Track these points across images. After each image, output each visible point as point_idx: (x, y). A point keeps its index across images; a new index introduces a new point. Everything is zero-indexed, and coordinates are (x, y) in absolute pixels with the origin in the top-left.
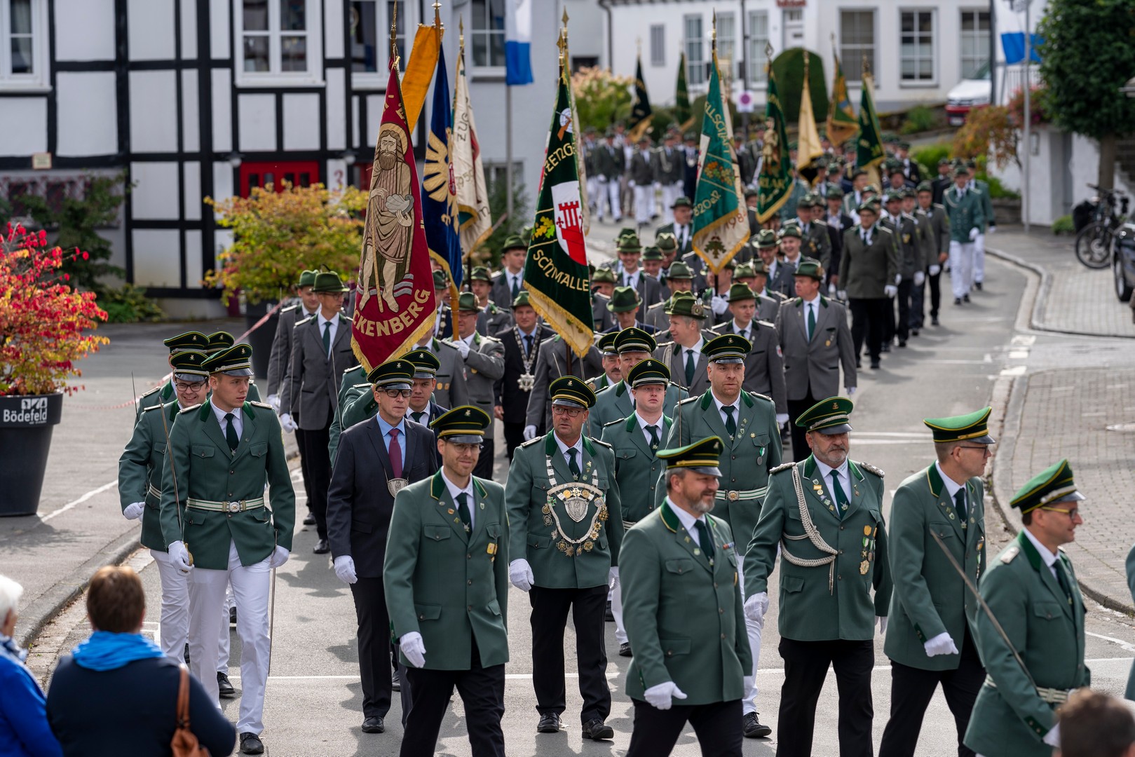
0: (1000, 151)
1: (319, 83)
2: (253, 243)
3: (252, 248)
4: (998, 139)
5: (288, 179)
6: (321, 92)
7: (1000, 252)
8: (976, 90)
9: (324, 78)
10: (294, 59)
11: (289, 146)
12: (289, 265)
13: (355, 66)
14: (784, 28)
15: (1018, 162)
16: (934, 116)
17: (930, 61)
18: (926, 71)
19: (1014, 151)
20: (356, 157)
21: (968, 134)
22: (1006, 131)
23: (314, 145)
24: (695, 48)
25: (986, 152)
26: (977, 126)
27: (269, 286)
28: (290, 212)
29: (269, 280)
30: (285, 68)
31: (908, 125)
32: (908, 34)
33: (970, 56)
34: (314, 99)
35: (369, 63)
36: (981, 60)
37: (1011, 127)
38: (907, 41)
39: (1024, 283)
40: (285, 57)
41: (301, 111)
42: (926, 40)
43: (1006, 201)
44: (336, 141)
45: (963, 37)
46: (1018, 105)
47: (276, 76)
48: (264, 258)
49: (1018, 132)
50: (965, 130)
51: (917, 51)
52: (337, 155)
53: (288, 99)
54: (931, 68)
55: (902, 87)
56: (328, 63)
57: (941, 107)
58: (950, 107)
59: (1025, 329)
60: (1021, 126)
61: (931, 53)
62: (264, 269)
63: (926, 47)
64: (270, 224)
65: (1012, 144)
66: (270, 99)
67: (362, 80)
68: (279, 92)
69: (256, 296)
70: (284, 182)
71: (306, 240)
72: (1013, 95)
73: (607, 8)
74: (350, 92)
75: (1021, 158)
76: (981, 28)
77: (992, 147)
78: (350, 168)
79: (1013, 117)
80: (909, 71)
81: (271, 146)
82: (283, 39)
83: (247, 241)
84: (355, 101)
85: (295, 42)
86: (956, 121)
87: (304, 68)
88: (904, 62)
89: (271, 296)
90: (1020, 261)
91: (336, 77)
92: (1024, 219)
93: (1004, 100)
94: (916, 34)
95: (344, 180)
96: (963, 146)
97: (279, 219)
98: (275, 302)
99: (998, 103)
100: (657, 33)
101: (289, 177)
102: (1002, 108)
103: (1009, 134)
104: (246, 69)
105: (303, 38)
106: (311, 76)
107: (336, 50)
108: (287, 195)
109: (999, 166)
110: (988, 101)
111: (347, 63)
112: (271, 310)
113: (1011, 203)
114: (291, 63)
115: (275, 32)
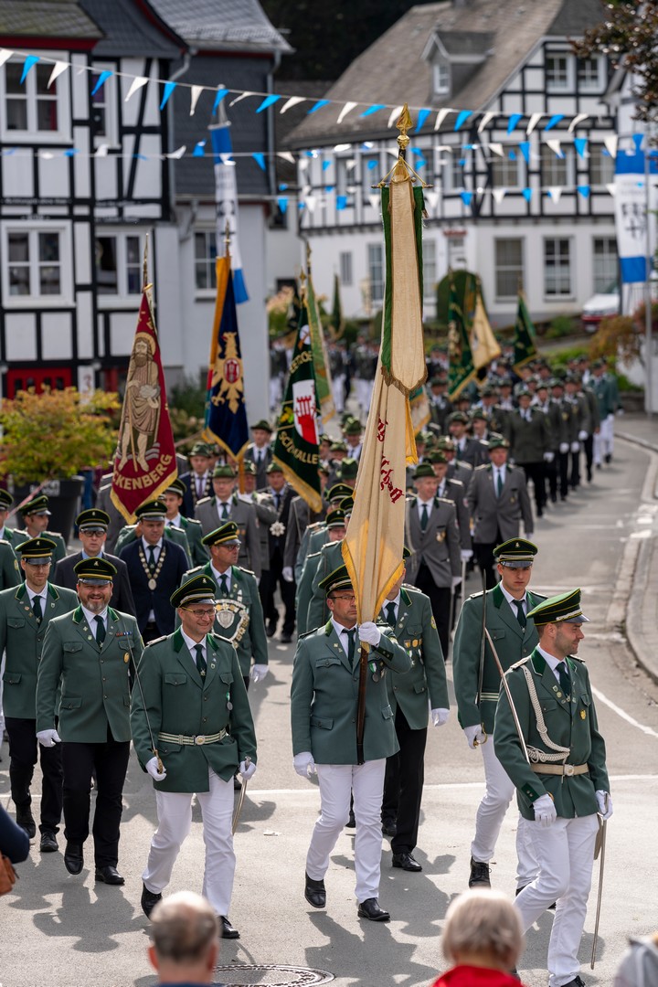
0: (628, 353)
1: (70, 304)
2: (19, 436)
3: (18, 440)
4: (625, 343)
5: (46, 384)
6: (73, 311)
7: (628, 436)
8: (606, 303)
9: (75, 299)
10: (50, 285)
11: (47, 355)
12: (48, 454)
13: (100, 289)
14: (450, 254)
15: (642, 363)
16: (573, 324)
17: (568, 280)
18: (565, 287)
19: (638, 352)
20: (103, 364)
21: (601, 339)
22: (631, 337)
23: (67, 354)
24: (377, 271)
25: (615, 353)
26: (607, 333)
27: (32, 471)
28: (48, 411)
29: (33, 467)
30: (43, 292)
31: (552, 332)
32: (550, 258)
33: (601, 274)
34: (67, 317)
35: (112, 287)
36: (611, 279)
37: (636, 333)
38: (549, 263)
39: (647, 461)
40: (43, 282)
41: (57, 328)
42: (565, 263)
43: (633, 394)
44: (86, 351)
45: (596, 261)
46: (641, 315)
47: (36, 299)
48: (28, 448)
49: (641, 337)
50: (598, 336)
51: (558, 271)
52: (86, 362)
53: (46, 318)
54: (569, 284)
55: (547, 301)
56: (78, 288)
57: (578, 317)
58: (586, 317)
59: (649, 499)
60: (643, 332)
61: (569, 272)
62: (28, 457)
63: (565, 268)
64: (32, 420)
65: (636, 347)
66: (31, 318)
67: (105, 301)
68: (38, 312)
69: (22, 479)
70: (43, 386)
71: (62, 433)
72: (637, 307)
73: (304, 239)
74: (96, 311)
75: (645, 359)
76: (611, 251)
77: (620, 350)
78: (97, 373)
79: (637, 325)
80: (551, 287)
81: (32, 356)
82: (42, 268)
83: (14, 434)
84: (101, 318)
85: (51, 271)
86: (591, 328)
87: (58, 292)
88: (548, 280)
89: (33, 480)
90: (645, 442)
91: (85, 299)
92: (647, 406)
93: (630, 310)
94: (557, 257)
95: (92, 383)
96: (597, 349)
97: (40, 416)
98: (37, 484)
99: (625, 313)
100: (346, 258)
101: (48, 382)
102: (628, 318)
103: (635, 339)
104: (11, 293)
105: (57, 268)
106: (65, 298)
107: (85, 277)
108: (46, 396)
109: (627, 365)
110: (617, 310)
111: (95, 288)
112: (34, 490)
113: (637, 395)
114: (48, 288)
115: (35, 263)
